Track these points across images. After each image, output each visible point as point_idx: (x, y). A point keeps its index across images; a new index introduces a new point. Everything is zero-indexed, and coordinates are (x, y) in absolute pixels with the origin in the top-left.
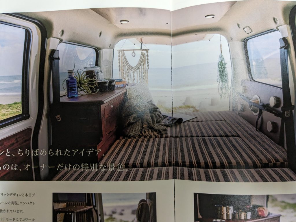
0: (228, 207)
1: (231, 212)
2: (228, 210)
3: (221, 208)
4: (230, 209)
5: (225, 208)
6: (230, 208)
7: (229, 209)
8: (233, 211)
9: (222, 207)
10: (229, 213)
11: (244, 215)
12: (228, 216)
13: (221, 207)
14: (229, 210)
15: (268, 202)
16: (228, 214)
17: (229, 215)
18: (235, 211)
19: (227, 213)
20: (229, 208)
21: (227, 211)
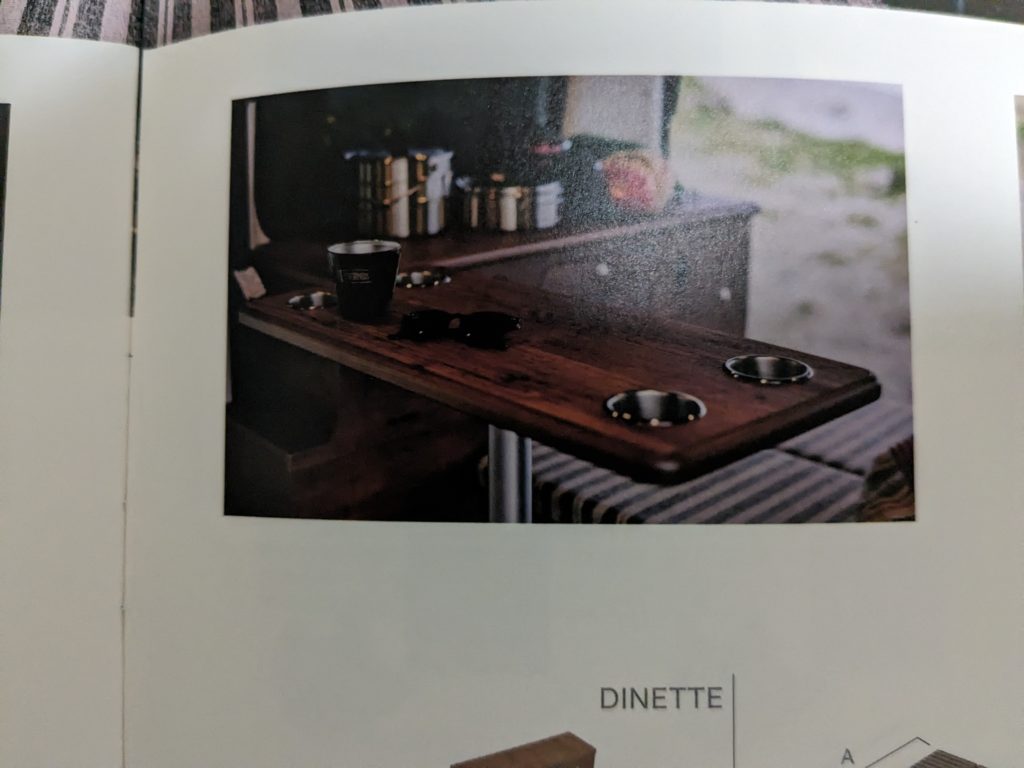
0: (420, 156)
1: (437, 187)
2: (421, 177)
3: (379, 168)
4: (434, 168)
5: (400, 168)
6: (434, 161)
7: (428, 169)
8: (448, 180)
9: (388, 161)
10: (424, 193)
11: (519, 201)
12: (420, 213)
13: (376, 162)
14: (426, 173)
15: (675, 124)
16: (422, 200)
17: (426, 205)
18: (462, 183)
19: (413, 199)
20: (425, 162)
21: (413, 180)
